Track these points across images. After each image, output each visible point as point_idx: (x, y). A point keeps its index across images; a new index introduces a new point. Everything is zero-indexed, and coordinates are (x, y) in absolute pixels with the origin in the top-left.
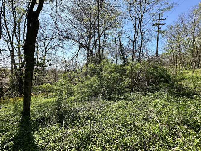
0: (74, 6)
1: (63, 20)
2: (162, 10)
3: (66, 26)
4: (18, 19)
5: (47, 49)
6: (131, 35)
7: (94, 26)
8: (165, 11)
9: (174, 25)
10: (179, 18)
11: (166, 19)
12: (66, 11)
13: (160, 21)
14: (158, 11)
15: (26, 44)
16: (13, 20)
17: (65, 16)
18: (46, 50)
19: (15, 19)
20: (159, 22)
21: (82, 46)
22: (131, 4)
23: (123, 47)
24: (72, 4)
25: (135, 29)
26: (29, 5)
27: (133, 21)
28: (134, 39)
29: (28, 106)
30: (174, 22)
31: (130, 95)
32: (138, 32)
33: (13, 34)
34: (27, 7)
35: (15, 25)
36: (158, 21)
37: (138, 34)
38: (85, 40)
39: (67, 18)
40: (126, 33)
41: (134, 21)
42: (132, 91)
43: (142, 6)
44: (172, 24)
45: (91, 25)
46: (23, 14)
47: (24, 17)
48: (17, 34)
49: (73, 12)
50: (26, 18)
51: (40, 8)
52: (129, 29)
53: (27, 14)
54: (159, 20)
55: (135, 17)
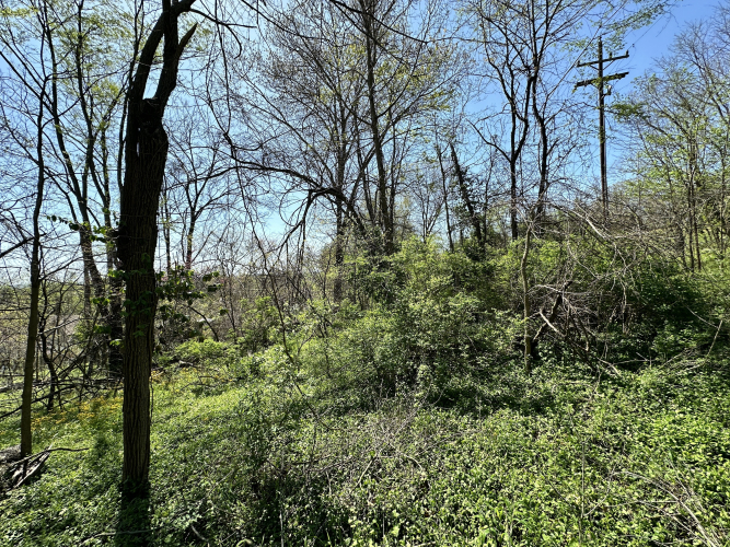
0: (280, 52)
1: (248, 107)
2: (616, 26)
3: (260, 129)
4: (101, 119)
5: (197, 209)
6: (499, 134)
7: (353, 112)
8: (629, 28)
9: (661, 74)
10: (680, 47)
11: (627, 56)
12: (253, 74)
13: (605, 64)
14: (603, 30)
15: (125, 224)
16: (84, 123)
17: (250, 90)
18: (192, 214)
19: (89, 123)
20: (601, 69)
21: (316, 191)
22: (489, 20)
23: (469, 180)
24: (274, 49)
25: (513, 108)
26: (131, 70)
27: (502, 81)
28: (513, 147)
29: (143, 454)
30: (661, 63)
31: (529, 381)
32: (526, 121)
33: (86, 171)
34: (126, 76)
35: (91, 140)
36: (597, 66)
37: (527, 126)
38: (326, 167)
39: (259, 96)
40: (478, 126)
41: (508, 79)
42: (535, 360)
43: (533, 21)
44: (651, 69)
45: (342, 111)
46: (114, 102)
47: (118, 112)
48: (98, 168)
49: (278, 73)
50: (125, 112)
51: (169, 82)
52: (489, 113)
53: (126, 99)
54: (601, 62)
55: (509, 66)
